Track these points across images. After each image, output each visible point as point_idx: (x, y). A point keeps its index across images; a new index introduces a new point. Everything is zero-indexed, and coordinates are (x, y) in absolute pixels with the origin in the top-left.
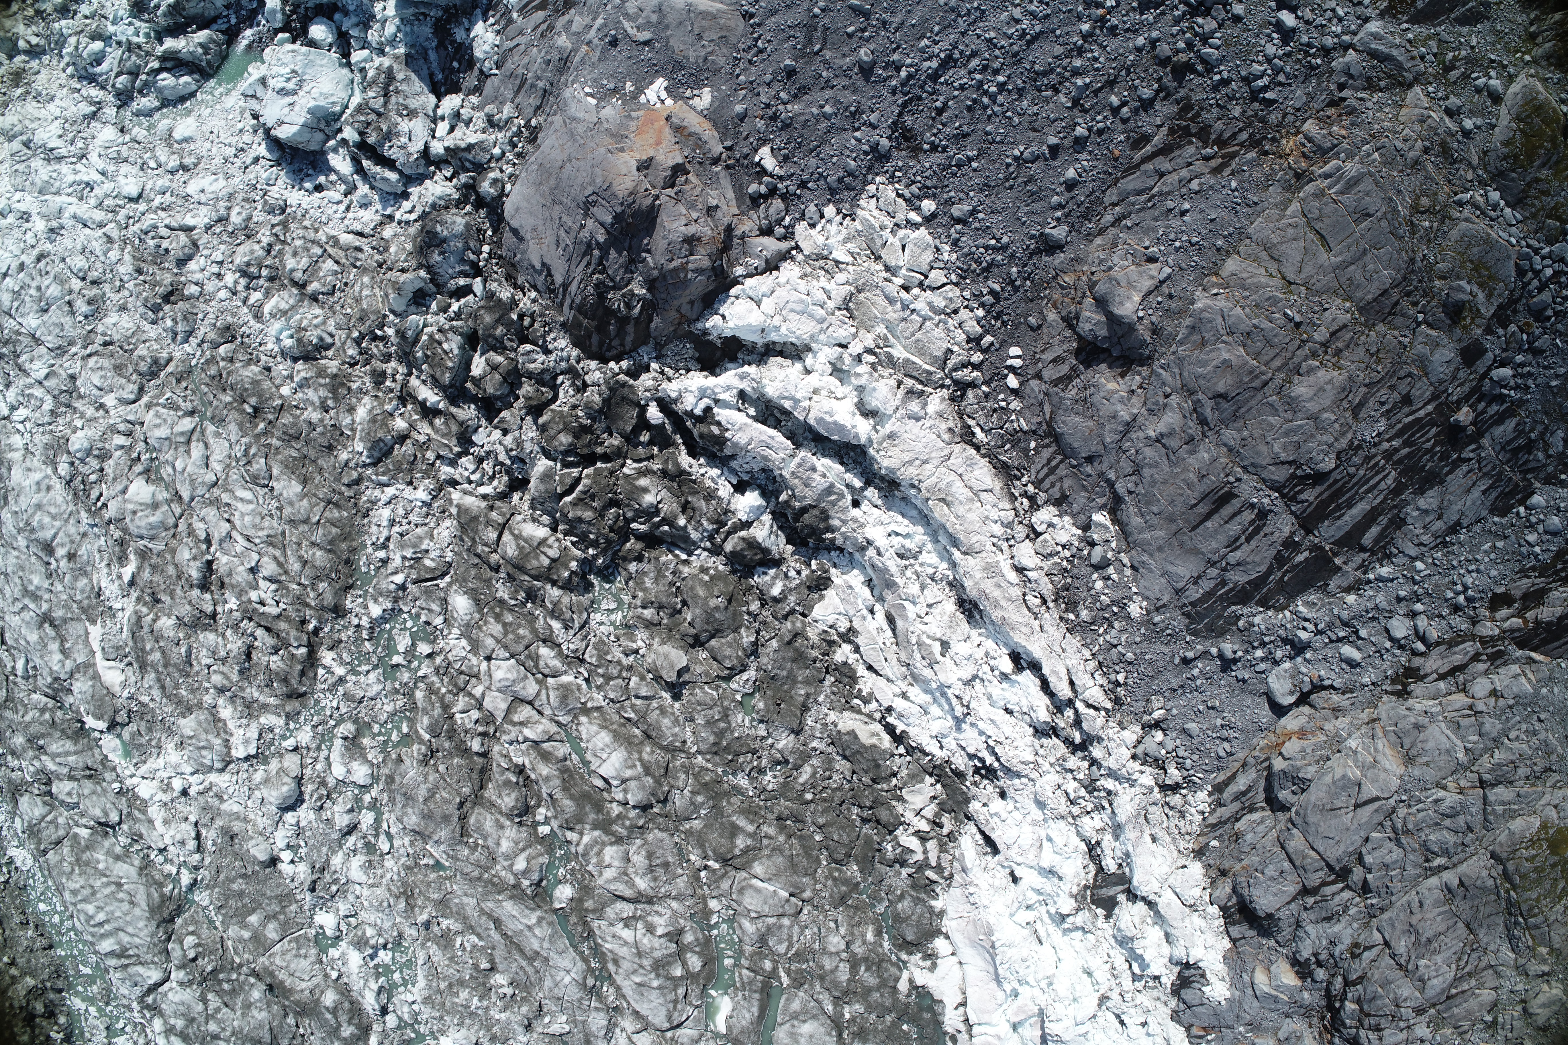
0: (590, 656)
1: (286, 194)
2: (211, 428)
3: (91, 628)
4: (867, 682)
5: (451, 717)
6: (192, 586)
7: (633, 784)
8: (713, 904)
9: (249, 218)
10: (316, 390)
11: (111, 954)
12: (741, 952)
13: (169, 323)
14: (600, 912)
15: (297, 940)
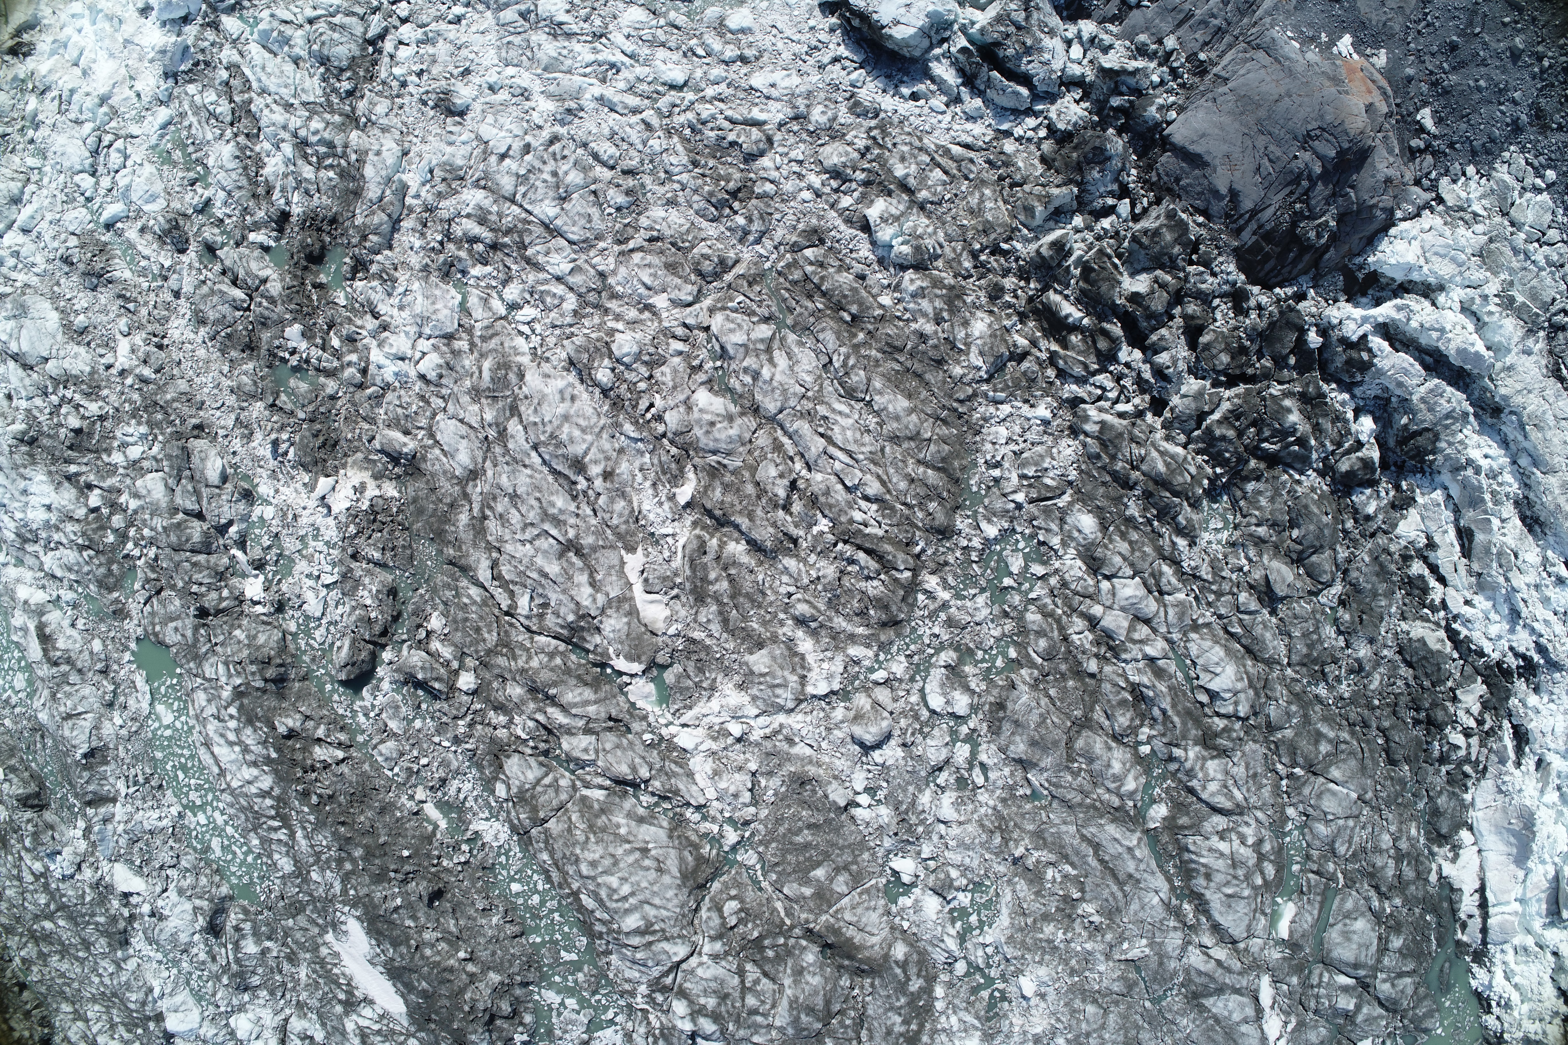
0: (1205, 572)
1: (879, 98)
2: (792, 337)
3: (628, 557)
4: (1437, 592)
5: (1065, 639)
6: (776, 506)
7: (1242, 696)
8: (1291, 812)
9: (835, 119)
10: (931, 301)
11: (638, 932)
12: (1308, 857)
13: (741, 220)
14: (1196, 828)
15: (867, 891)
